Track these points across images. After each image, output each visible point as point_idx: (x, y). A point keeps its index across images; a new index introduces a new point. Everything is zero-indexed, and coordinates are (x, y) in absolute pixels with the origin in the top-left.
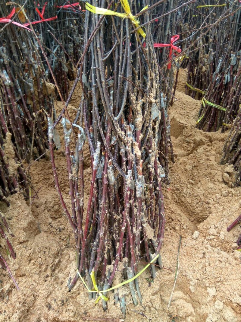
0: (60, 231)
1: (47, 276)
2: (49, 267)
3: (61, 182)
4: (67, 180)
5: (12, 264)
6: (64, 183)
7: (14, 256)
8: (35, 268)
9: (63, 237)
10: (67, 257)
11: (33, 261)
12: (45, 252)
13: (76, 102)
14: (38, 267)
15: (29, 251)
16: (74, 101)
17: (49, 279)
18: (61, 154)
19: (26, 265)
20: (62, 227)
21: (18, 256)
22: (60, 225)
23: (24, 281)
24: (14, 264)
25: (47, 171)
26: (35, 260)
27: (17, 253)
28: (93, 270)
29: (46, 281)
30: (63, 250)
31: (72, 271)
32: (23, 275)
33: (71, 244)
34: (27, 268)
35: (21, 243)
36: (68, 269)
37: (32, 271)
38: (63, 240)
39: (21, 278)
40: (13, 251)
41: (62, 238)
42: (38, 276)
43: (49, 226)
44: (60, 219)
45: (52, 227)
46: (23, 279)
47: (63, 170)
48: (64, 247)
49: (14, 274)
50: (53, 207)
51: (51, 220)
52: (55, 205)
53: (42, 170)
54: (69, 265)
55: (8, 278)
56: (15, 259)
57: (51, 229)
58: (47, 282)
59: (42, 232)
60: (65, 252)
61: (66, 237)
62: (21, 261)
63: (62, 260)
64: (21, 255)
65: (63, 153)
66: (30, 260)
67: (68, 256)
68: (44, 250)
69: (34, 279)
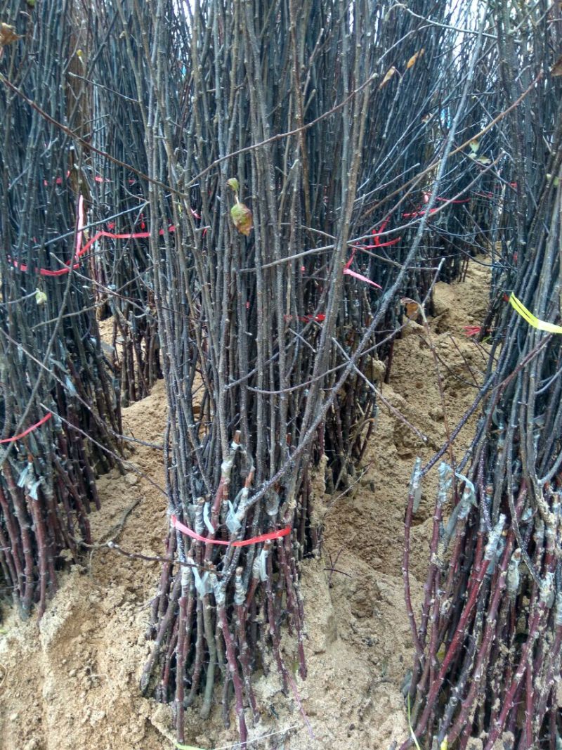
0: (370, 645)
1: (352, 728)
2: (356, 711)
3: (366, 542)
4: (376, 541)
5: (299, 687)
6: (372, 545)
7: (304, 673)
8: (334, 706)
9: (375, 658)
10: (383, 700)
11: (332, 692)
12: (349, 680)
13: (400, 382)
14: (339, 706)
15: (329, 673)
16: (397, 381)
17: (355, 732)
18: (368, 486)
19: (319, 697)
20: (373, 637)
21: (310, 675)
22: (371, 633)
23: (313, 725)
24: (302, 689)
25: (343, 516)
26: (335, 691)
27: (309, 670)
28: (446, 738)
29: (349, 736)
30: (377, 685)
31: (397, 730)
32: (312, 714)
33: (391, 676)
34: (321, 702)
35: (316, 653)
36: (387, 723)
37: (329, 711)
38: (375, 664)
39: (308, 717)
40: (304, 665)
41: (373, 659)
42: (337, 723)
43: (351, 630)
44: (369, 621)
45: (355, 633)
46: (313, 722)
47: (372, 518)
48: (379, 679)
49: (298, 708)
50: (355, 593)
51: (354, 619)
52: (358, 589)
53: (336, 512)
54: (390, 717)
55: (287, 713)
56: (304, 680)
57: (354, 636)
58: (352, 738)
59: (339, 639)
60: (381, 688)
61: (379, 660)
62: (313, 686)
63: (374, 703)
64: (315, 677)
65: (372, 485)
66: (327, 689)
67: (387, 698)
68: (348, 676)
69: (329, 726)
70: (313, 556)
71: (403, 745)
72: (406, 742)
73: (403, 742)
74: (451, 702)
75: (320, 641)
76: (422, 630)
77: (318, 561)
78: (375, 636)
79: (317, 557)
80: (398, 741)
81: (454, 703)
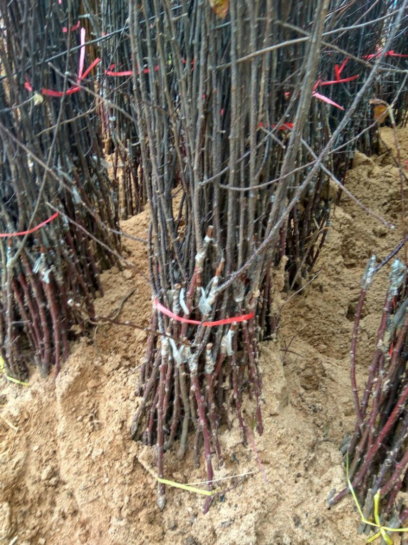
0: (315, 411)
1: (299, 476)
2: (302, 463)
3: (314, 332)
4: (323, 331)
5: (256, 441)
6: (319, 335)
7: (261, 430)
8: (284, 458)
9: (319, 422)
10: (325, 455)
11: (283, 447)
12: (298, 438)
13: (349, 205)
14: (289, 458)
15: (282, 431)
16: (347, 204)
17: (301, 480)
18: (318, 288)
19: (272, 449)
20: (318, 405)
21: (266, 432)
22: (316, 402)
23: (266, 471)
24: (259, 443)
25: (296, 310)
26: (286, 446)
27: (265, 428)
28: (379, 491)
29: (296, 482)
30: (320, 443)
31: (337, 480)
32: (266, 463)
33: (331, 437)
34: (274, 454)
35: (271, 415)
36: (328, 474)
37: (281, 462)
38: (319, 426)
39: (262, 465)
40: (261, 424)
41: (317, 422)
42: (286, 472)
43: (299, 399)
44: (315, 393)
45: (303, 401)
46: (267, 469)
47: (320, 313)
48: (322, 439)
49: (255, 457)
50: (303, 370)
51: (302, 391)
52: (307, 367)
53: (290, 307)
54: (330, 469)
55: (246, 460)
56: (260, 435)
57: (302, 404)
58: (298, 484)
59: (290, 405)
60: (323, 446)
61: (322, 424)
62: (267, 441)
63: (318, 457)
64: (270, 434)
65: (321, 287)
66: (279, 444)
67: (328, 454)
68: (296, 435)
69: (280, 473)
70: (271, 339)
71: (341, 493)
72: (344, 491)
73: (341, 490)
74: (386, 463)
75: (275, 405)
76: (364, 403)
77: (276, 343)
78: (320, 404)
79: (275, 340)
80: (337, 489)
81: (389, 464)
